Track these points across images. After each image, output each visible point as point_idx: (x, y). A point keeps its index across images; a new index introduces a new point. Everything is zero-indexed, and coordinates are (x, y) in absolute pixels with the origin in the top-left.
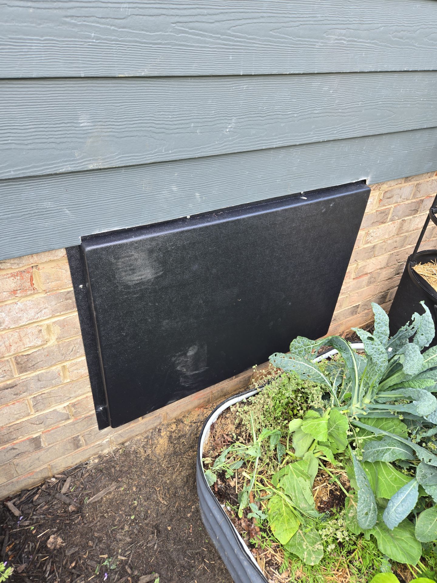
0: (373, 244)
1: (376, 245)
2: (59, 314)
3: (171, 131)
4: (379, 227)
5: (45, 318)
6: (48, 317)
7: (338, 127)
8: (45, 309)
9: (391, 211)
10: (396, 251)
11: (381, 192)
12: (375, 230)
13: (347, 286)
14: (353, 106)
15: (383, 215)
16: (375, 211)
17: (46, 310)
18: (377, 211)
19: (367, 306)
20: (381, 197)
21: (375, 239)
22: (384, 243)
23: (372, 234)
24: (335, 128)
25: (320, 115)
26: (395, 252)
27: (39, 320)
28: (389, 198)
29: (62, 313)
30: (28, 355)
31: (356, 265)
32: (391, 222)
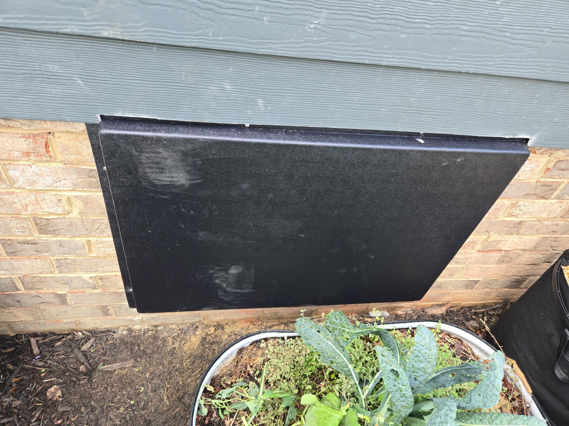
0: (520, 220)
1: (524, 222)
2: (81, 189)
3: (224, 11)
4: (536, 201)
5: (65, 189)
6: (68, 189)
7: (497, 58)
8: (65, 180)
9: (561, 187)
10: (553, 236)
11: (552, 159)
12: (527, 204)
13: (466, 256)
14: (533, 32)
15: (547, 188)
16: (535, 181)
17: (66, 182)
18: (537, 182)
19: (491, 285)
20: (550, 166)
21: (525, 214)
22: (537, 223)
23: (522, 208)
24: (493, 58)
25: (471, 34)
26: (551, 237)
27: (57, 189)
28: (563, 170)
29: (85, 189)
30: (47, 219)
31: (486, 237)
32: (557, 201)
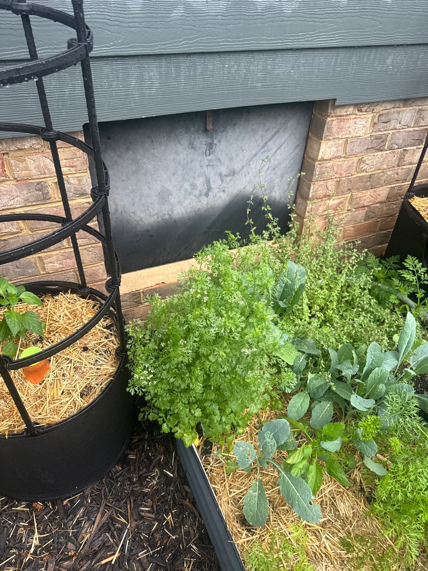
0: (369, 173)
1: (373, 174)
2: (30, 204)
4: (376, 154)
5: (17, 206)
6: (21, 206)
8: (17, 197)
9: (389, 138)
10: (398, 185)
11: (375, 114)
12: (370, 158)
13: (340, 217)
14: (330, 12)
15: (380, 141)
16: (369, 135)
18: (371, 136)
20: (376, 120)
21: (371, 168)
22: (382, 174)
23: (367, 162)
26: (396, 186)
27: (12, 207)
28: (385, 123)
29: (33, 203)
31: (350, 195)
32: (390, 151)
